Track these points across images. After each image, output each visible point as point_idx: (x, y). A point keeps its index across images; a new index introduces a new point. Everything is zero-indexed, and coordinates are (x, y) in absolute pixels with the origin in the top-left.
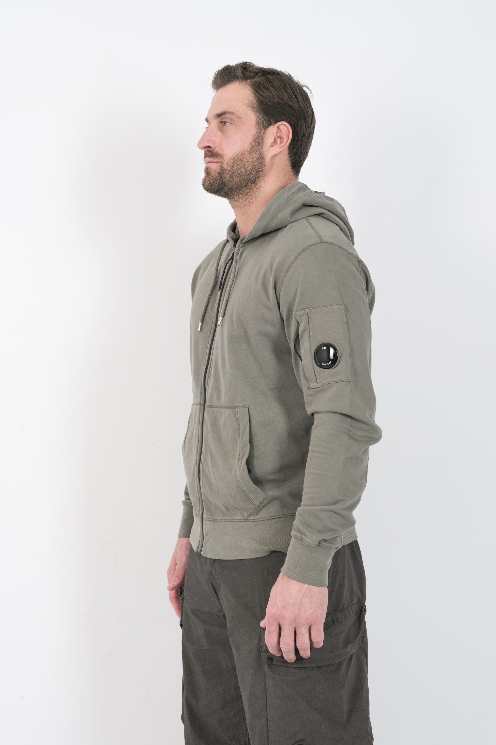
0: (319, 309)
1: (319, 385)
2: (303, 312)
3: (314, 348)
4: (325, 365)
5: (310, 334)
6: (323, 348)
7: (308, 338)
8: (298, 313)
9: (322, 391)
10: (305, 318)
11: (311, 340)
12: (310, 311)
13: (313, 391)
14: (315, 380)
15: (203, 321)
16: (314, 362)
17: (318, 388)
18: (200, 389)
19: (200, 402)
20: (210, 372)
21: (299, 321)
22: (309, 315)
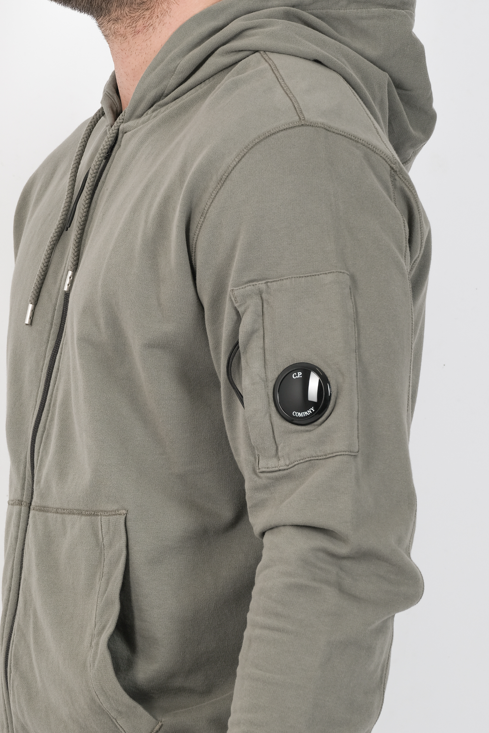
0: (288, 281)
1: (282, 463)
2: (249, 288)
3: (273, 375)
4: (300, 415)
5: (266, 341)
6: (295, 376)
7: (261, 351)
8: (239, 292)
9: (289, 477)
10: (253, 304)
11: (267, 357)
12: (268, 287)
13: (269, 478)
14: (273, 452)
15: (35, 304)
16: (273, 408)
17: (280, 470)
18: (22, 468)
19: (20, 498)
20: (47, 427)
21: (240, 310)
22: (264, 295)
